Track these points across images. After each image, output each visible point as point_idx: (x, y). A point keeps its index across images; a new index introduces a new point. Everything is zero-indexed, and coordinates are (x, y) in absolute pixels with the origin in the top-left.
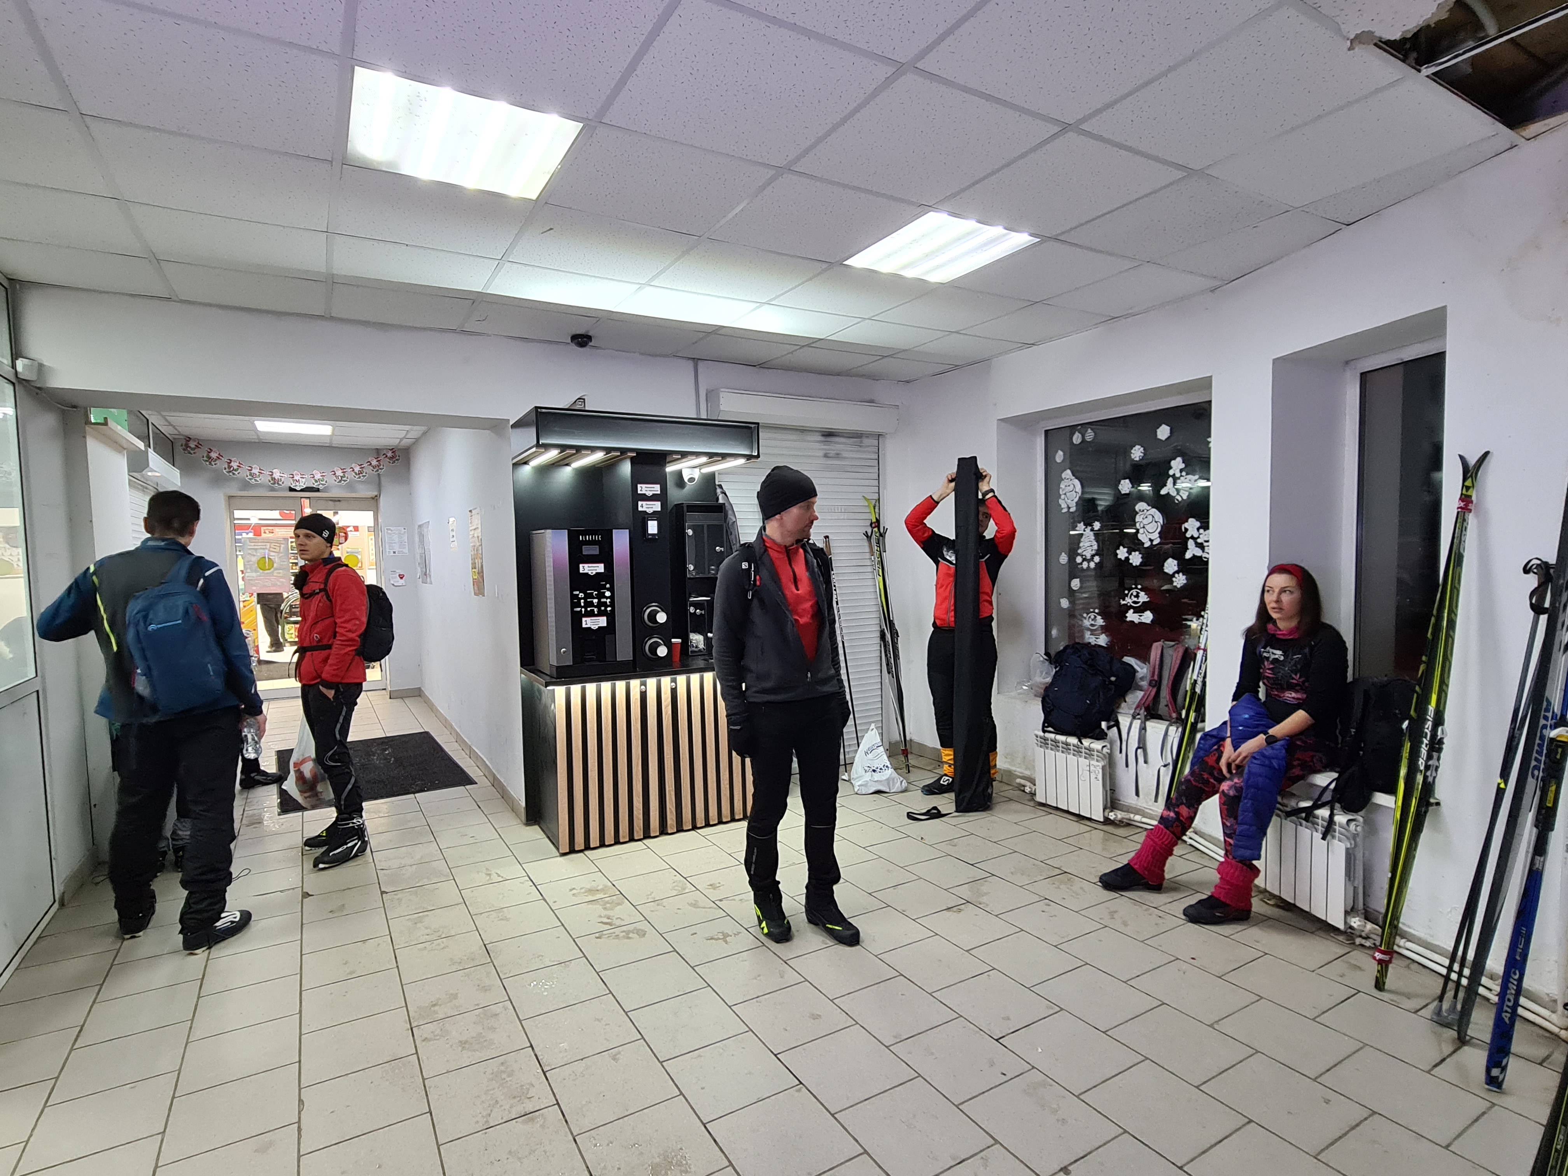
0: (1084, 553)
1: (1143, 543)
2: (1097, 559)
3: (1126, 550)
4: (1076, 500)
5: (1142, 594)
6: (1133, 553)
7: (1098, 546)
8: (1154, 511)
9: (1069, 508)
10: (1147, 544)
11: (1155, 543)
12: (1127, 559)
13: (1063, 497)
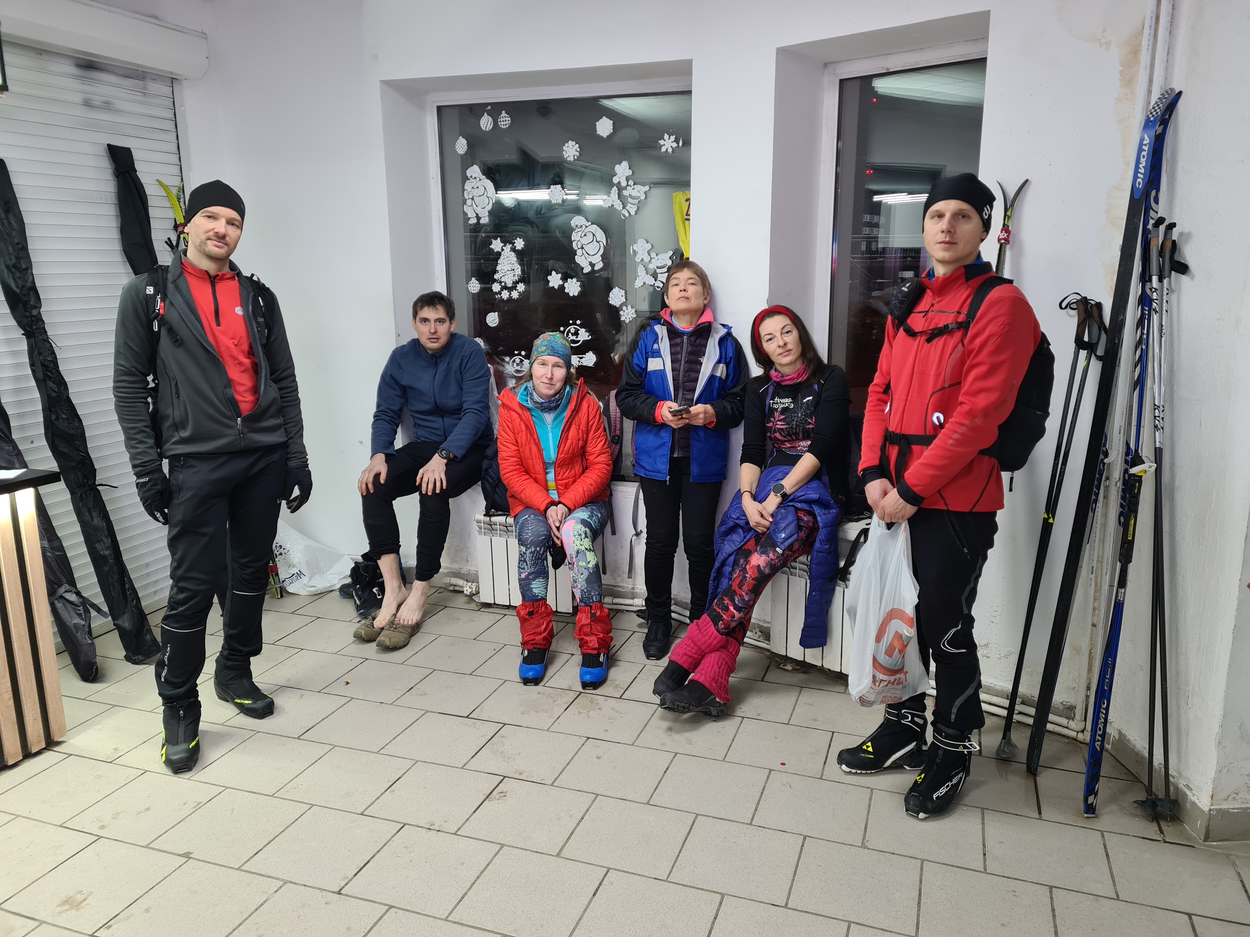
0: (502, 280)
1: (583, 268)
2: (521, 287)
3: (559, 276)
4: (490, 207)
5: (582, 331)
6: (569, 280)
7: (523, 270)
8: (595, 228)
9: (478, 218)
10: (588, 269)
11: (596, 268)
12: (562, 287)
13: (469, 202)
